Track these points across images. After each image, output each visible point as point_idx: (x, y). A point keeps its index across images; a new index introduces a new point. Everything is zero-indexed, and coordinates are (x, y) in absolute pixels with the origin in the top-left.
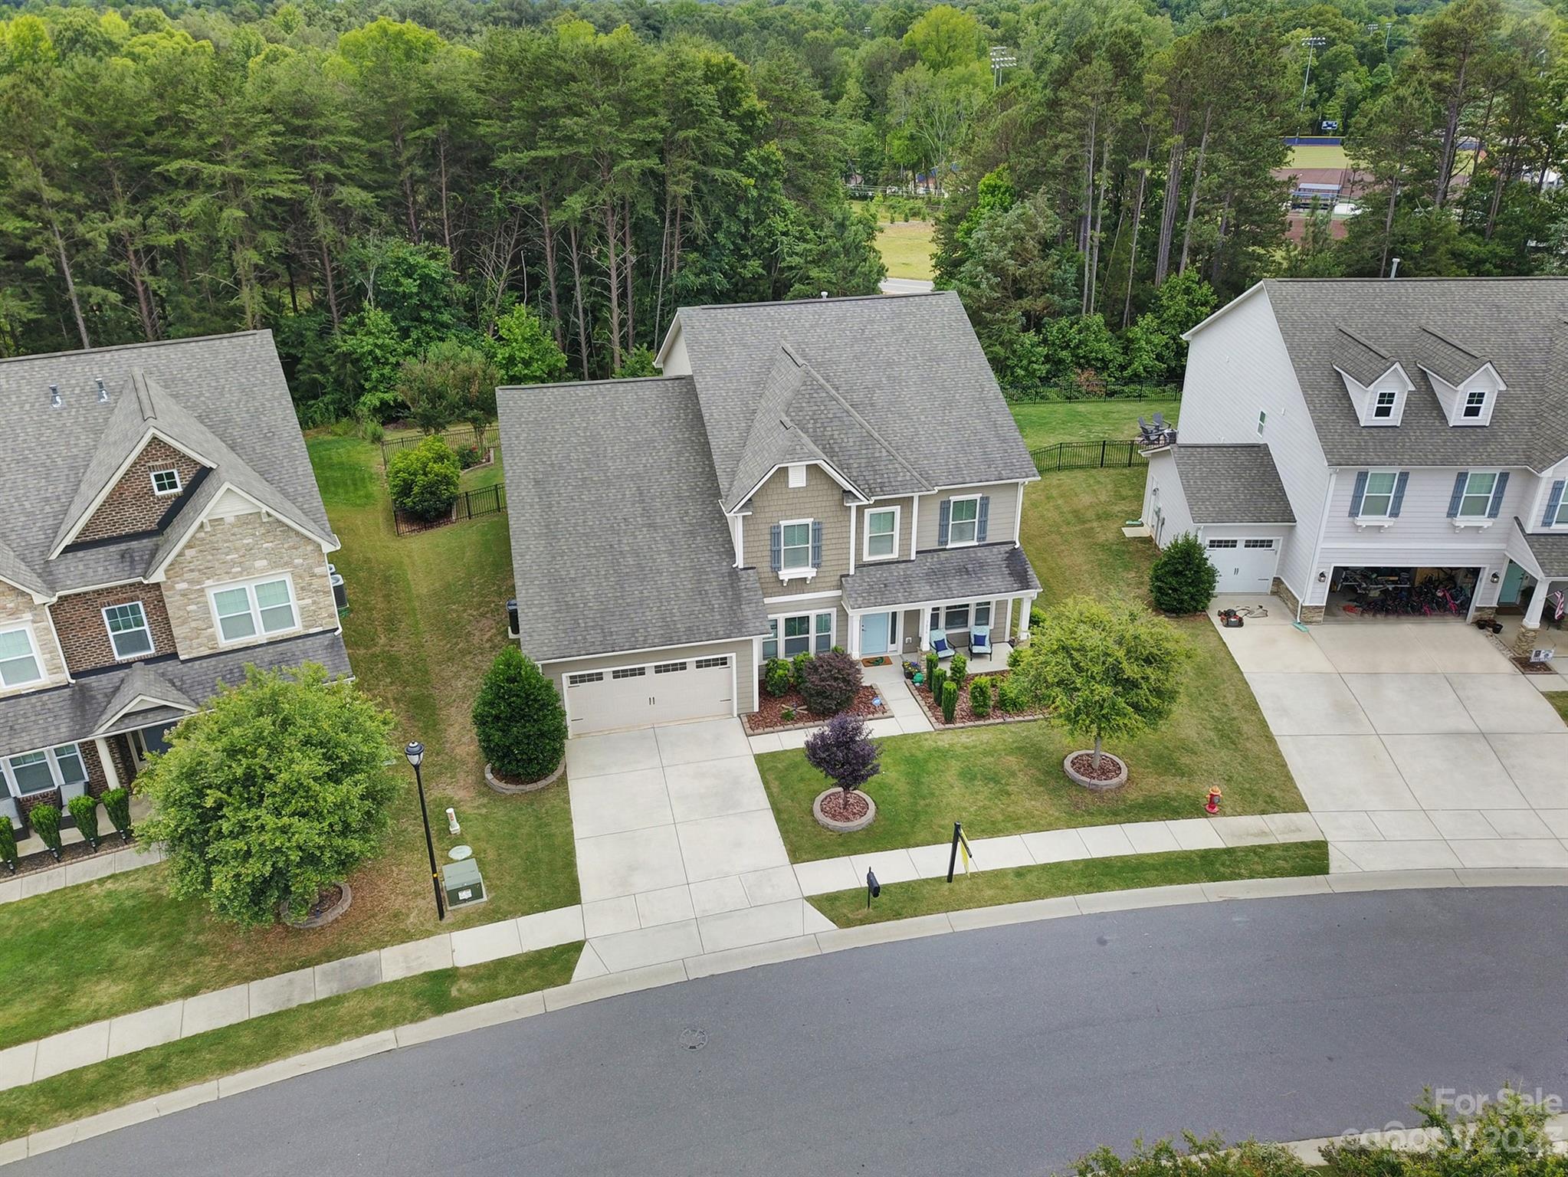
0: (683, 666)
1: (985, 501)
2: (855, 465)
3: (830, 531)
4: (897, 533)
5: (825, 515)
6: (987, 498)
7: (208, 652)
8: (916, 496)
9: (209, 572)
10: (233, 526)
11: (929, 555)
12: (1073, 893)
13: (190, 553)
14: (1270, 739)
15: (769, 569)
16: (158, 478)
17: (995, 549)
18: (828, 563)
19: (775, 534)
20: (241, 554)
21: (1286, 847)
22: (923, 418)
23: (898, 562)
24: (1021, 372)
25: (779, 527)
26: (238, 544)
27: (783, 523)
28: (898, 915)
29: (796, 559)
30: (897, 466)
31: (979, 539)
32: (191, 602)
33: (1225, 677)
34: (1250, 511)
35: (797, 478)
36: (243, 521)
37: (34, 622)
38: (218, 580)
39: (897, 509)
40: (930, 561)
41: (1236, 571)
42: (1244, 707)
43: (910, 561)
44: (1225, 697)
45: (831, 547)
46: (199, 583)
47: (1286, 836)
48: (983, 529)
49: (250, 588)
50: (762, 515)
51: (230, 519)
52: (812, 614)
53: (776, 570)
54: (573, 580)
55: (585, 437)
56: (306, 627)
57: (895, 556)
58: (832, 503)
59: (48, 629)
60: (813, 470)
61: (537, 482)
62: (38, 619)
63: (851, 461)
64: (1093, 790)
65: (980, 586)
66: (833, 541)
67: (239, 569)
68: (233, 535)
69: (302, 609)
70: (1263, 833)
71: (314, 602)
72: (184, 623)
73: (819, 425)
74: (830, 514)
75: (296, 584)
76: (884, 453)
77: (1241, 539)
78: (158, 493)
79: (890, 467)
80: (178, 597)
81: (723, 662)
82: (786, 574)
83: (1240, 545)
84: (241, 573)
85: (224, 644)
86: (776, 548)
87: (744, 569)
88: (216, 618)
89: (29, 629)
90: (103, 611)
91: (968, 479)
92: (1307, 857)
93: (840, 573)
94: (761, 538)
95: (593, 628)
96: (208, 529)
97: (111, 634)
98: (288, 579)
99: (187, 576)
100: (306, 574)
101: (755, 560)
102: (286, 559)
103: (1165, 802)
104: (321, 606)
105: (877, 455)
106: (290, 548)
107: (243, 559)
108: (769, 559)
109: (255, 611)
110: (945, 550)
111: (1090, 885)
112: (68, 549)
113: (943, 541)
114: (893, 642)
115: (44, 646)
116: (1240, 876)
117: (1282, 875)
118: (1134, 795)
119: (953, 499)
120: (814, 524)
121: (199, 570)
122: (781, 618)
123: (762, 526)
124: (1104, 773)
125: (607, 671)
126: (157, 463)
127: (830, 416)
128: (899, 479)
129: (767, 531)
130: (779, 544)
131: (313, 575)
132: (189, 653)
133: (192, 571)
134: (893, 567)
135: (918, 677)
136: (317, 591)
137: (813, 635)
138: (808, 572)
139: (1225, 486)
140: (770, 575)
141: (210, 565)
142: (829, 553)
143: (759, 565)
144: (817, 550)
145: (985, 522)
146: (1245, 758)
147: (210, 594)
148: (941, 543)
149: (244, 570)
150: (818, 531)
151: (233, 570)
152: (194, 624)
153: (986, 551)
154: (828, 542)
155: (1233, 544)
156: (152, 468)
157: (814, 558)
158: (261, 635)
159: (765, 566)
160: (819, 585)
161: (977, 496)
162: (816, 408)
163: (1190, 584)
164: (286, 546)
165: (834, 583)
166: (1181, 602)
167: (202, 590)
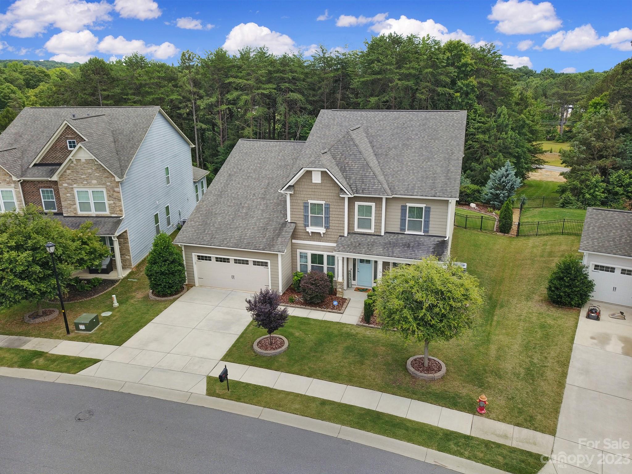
0: (246, 262)
1: (428, 210)
2: (354, 178)
3: (334, 210)
4: (373, 218)
5: (331, 201)
6: (429, 208)
7: (73, 215)
8: (384, 197)
9: (75, 181)
10: (84, 163)
11: (393, 235)
12: (343, 424)
13: (68, 172)
14: (561, 385)
15: (303, 225)
16: (70, 142)
17: (432, 239)
18: (333, 228)
19: (306, 207)
20: (87, 176)
21: (513, 450)
22: (409, 164)
23: (374, 235)
24: (588, 196)
25: (308, 203)
26: (86, 172)
27: (310, 201)
28: (238, 399)
29: (316, 222)
30: (375, 181)
31: (424, 232)
32: (68, 192)
33: (559, 343)
34: (624, 249)
35: (317, 178)
36: (88, 162)
37: (15, 188)
38: (78, 185)
39: (373, 205)
40: (392, 238)
41: (615, 289)
42: (558, 362)
43: (381, 236)
44: (549, 353)
45: (334, 219)
46: (71, 185)
47: (520, 444)
48: (426, 225)
49: (90, 191)
50: (300, 196)
51: (83, 160)
52: (325, 254)
53: (306, 226)
54: (216, 214)
55: (261, 161)
56: (111, 213)
57: (372, 231)
58: (334, 194)
59: (19, 192)
60: (324, 174)
61: (230, 175)
62: (16, 187)
63: (352, 176)
64: (413, 377)
65: (411, 254)
66: (336, 216)
67: (86, 182)
68: (84, 167)
69: (110, 205)
70: (506, 437)
71: (114, 203)
72: (65, 200)
73: (343, 157)
74: (333, 200)
75: (107, 194)
76: (372, 174)
77: (619, 267)
78: (69, 149)
79: (372, 181)
80: (64, 189)
81: (265, 264)
82: (310, 229)
83: (618, 272)
84: (87, 184)
85: (80, 213)
86: (306, 214)
87: (291, 223)
88: (77, 202)
89: (13, 190)
90: (40, 190)
91: (415, 194)
92: (523, 462)
93: (339, 234)
94: (299, 207)
95: (209, 234)
96: (75, 163)
97: (43, 200)
98: (104, 190)
99: (67, 181)
100: (111, 190)
101: (296, 219)
102: (104, 182)
103: (454, 397)
104: (117, 205)
105: (367, 174)
106: (105, 177)
107: (87, 178)
108: (303, 219)
109: (92, 201)
110: (404, 234)
111: (358, 423)
112: (35, 165)
113: (403, 228)
115: (18, 197)
116: (461, 455)
117: (493, 466)
118: (436, 388)
119: (409, 205)
120: (325, 204)
121: (72, 180)
122: (309, 253)
123: (299, 201)
124: (429, 370)
125: (213, 256)
126: (69, 136)
127: (351, 153)
128: (374, 187)
129: (302, 204)
130: (308, 212)
131: (114, 191)
132: (67, 214)
133: (69, 179)
134: (369, 237)
136: (115, 198)
137: (325, 266)
138: (322, 230)
139: (614, 233)
140: (303, 228)
141: (75, 178)
142: (333, 222)
143: (297, 222)
144: (327, 218)
145: (428, 221)
146: (534, 390)
147: (75, 190)
148: (401, 230)
149: (88, 183)
150: (327, 209)
151: (84, 182)
152: (69, 202)
153: (426, 239)
154: (333, 216)
155: (612, 270)
156: (67, 138)
157: (325, 223)
158: (93, 213)
159: (300, 223)
160: (329, 239)
161: (423, 206)
162: (345, 149)
163: (568, 287)
164: (104, 176)
165: (336, 239)
166: (560, 297)
167: (72, 188)
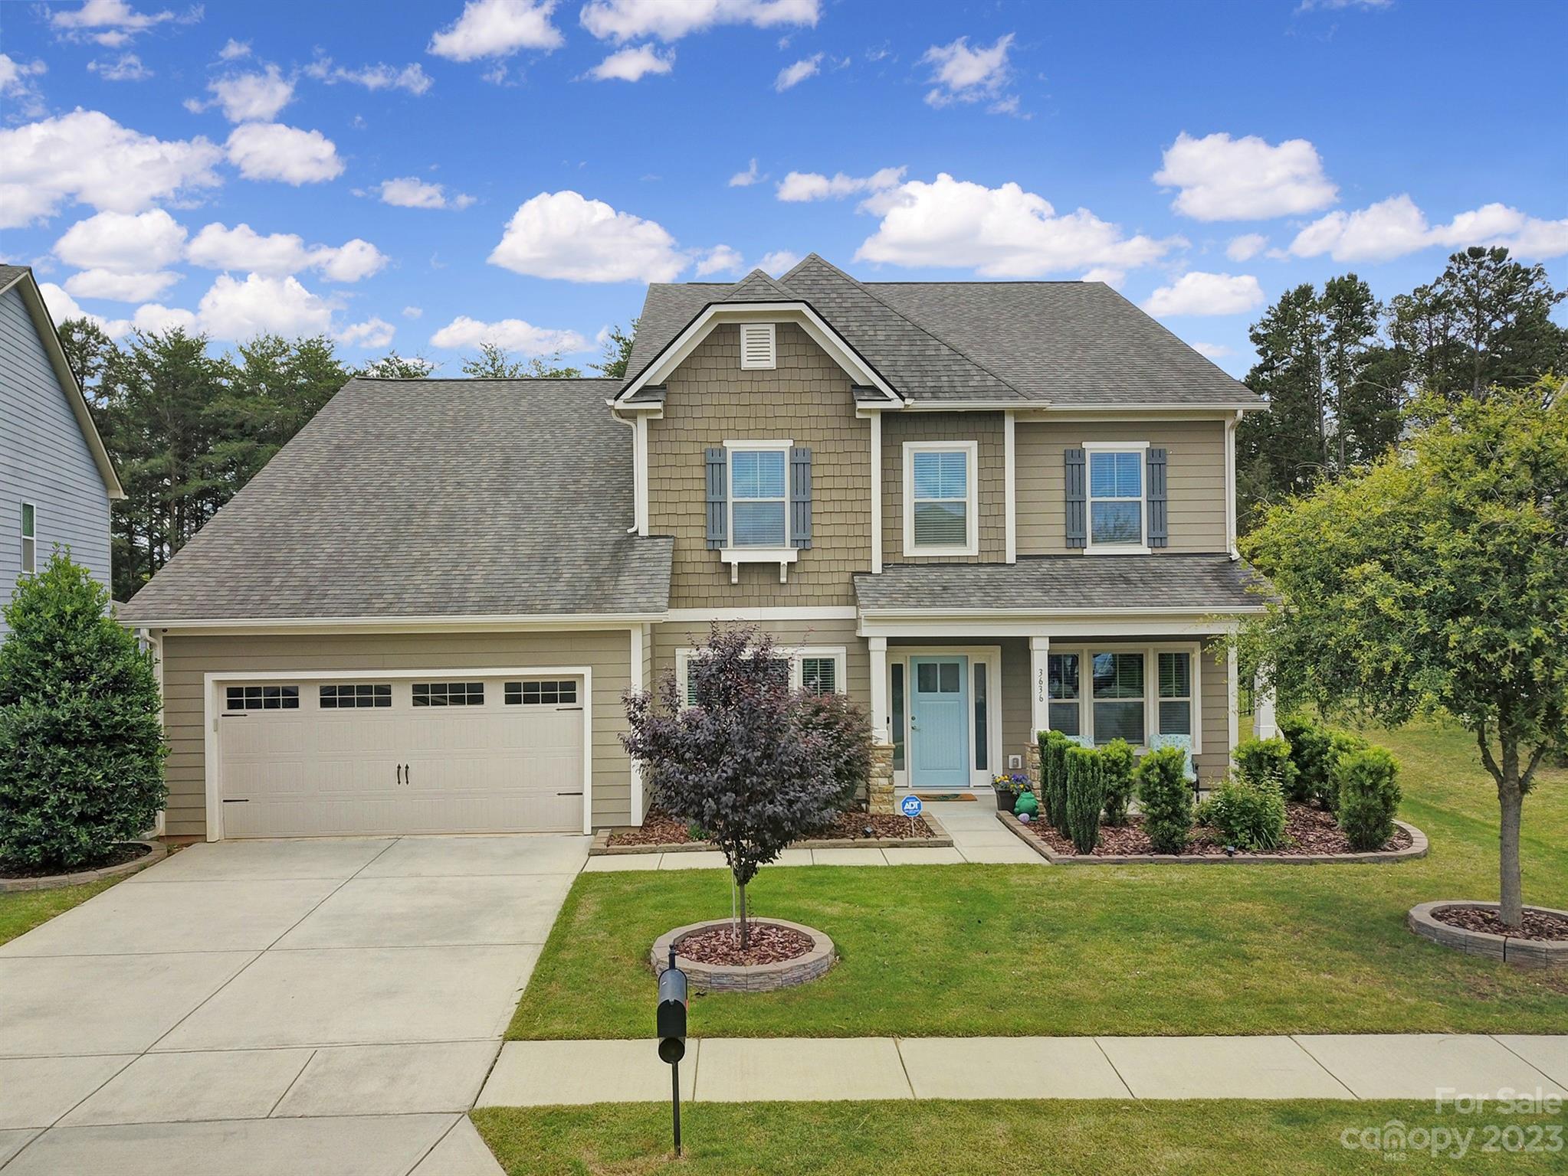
0: (476, 692)
1: (1159, 458)
2: (885, 364)
3: (829, 471)
4: (972, 502)
5: (818, 435)
6: (1163, 453)
8: (1007, 411)
11: (1046, 563)
15: (701, 544)
18: (826, 543)
19: (715, 464)
23: (979, 565)
25: (722, 451)
27: (731, 446)
29: (758, 527)
31: (1151, 543)
35: (758, 352)
39: (970, 447)
40: (1048, 567)
43: (1004, 566)
45: (829, 507)
48: (1158, 520)
50: (689, 424)
52: (794, 655)
53: (715, 546)
57: (970, 550)
58: (831, 411)
63: (878, 358)
66: (835, 495)
74: (828, 434)
82: (735, 553)
86: (716, 498)
87: (651, 537)
93: (851, 567)
94: (686, 473)
101: (673, 521)
108: (701, 521)
110: (1082, 556)
113: (1076, 534)
114: (982, 764)
119: (1091, 446)
120: (794, 451)
123: (687, 449)
127: (846, 305)
129: (698, 460)
130: (722, 490)
134: (966, 569)
135: (1025, 801)
138: (782, 554)
140: (705, 556)
142: (825, 519)
143: (680, 533)
144: (801, 505)
145: (1162, 503)
148: (1069, 541)
150: (802, 470)
153: (1168, 562)
154: (824, 496)
157: (795, 528)
159: (693, 537)
160: (808, 590)
161: (1140, 447)
165: (840, 590)
